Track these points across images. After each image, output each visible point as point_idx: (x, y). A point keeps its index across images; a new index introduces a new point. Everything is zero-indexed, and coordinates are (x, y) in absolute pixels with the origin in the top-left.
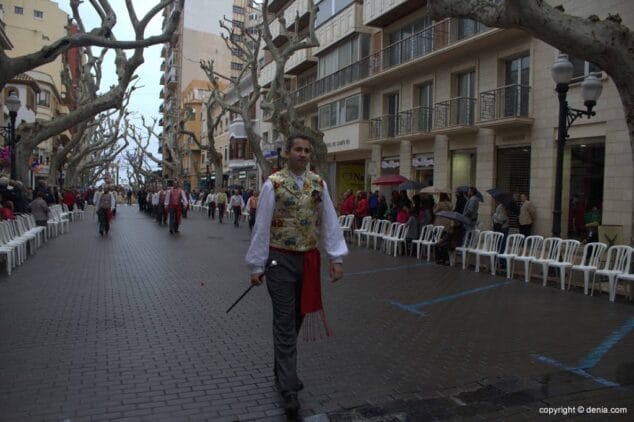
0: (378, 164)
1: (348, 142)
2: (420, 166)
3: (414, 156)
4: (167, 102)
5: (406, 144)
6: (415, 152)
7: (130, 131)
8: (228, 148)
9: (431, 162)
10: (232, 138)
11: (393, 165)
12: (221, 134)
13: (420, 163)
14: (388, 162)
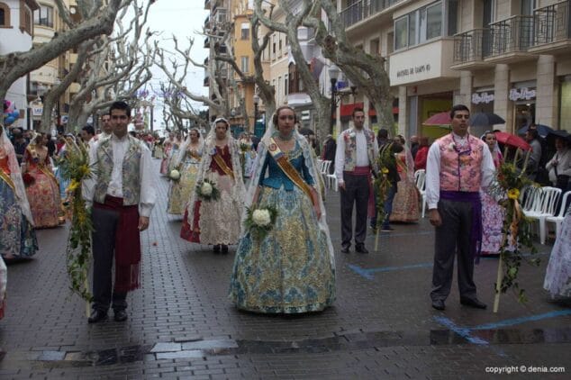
0: (468, 97)
1: (428, 67)
2: (519, 100)
3: (512, 85)
4: (213, 14)
5: (502, 68)
6: (513, 80)
7: (158, 58)
8: (287, 77)
9: (533, 93)
10: (291, 63)
11: (486, 98)
12: (280, 58)
13: (520, 96)
14: (480, 94)
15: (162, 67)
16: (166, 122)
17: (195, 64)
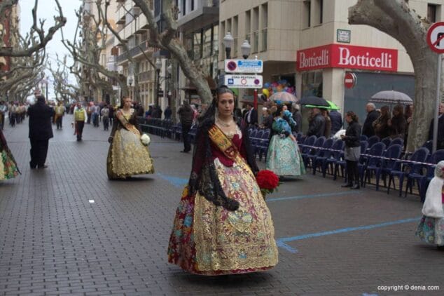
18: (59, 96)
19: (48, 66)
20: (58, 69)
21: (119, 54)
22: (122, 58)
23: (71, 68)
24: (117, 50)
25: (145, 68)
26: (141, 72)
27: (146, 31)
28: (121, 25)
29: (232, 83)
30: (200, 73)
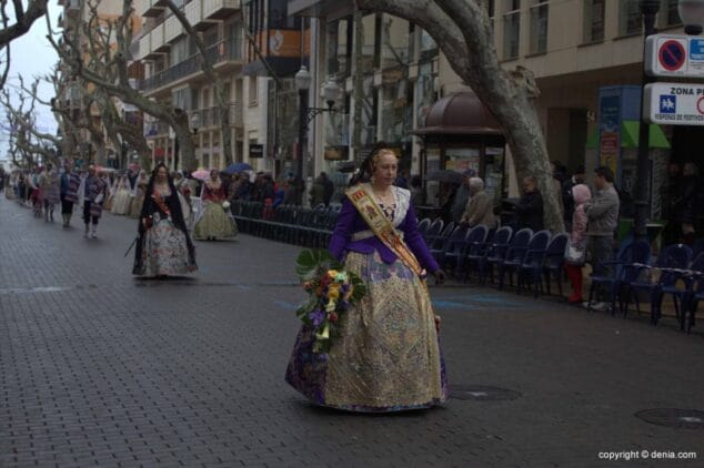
15: (8, 105)
16: (14, 153)
17: (41, 102)
18: (19, 156)
19: (5, 100)
20: (21, 107)
21: (147, 76)
22: (157, 81)
23: (53, 100)
24: (143, 66)
25: (211, 99)
26: (201, 107)
27: (216, 24)
28: (153, 19)
29: (673, 110)
30: (522, 82)
